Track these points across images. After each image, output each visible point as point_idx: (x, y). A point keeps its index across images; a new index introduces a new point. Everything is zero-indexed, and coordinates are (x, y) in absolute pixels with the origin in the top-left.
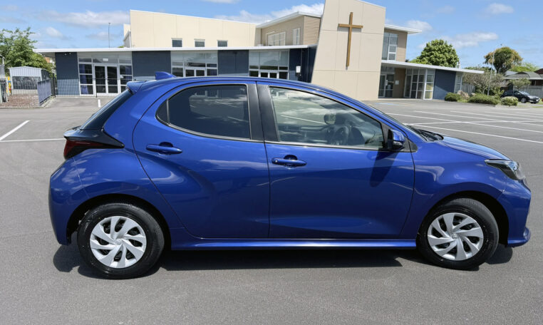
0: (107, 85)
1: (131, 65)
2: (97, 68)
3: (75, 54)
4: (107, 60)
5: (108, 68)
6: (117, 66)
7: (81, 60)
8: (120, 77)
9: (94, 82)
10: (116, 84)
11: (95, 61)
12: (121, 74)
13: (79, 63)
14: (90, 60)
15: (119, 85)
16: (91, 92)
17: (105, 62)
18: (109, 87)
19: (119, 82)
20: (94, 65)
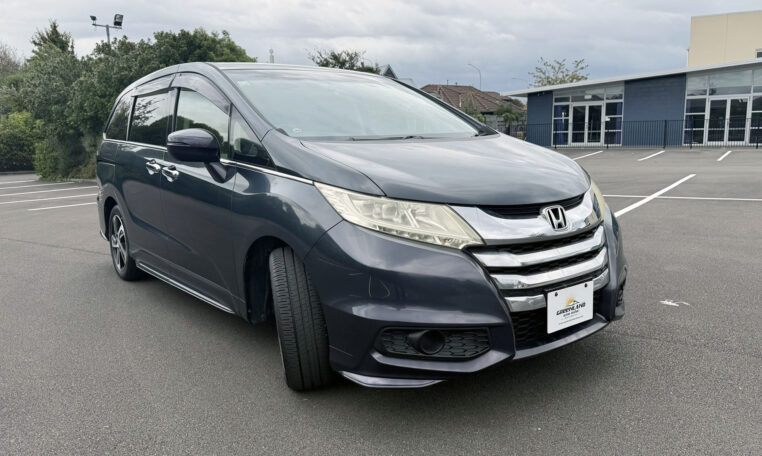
0: (586, 131)
1: (622, 101)
2: (576, 109)
3: (550, 93)
4: (590, 97)
5: (591, 108)
6: (603, 104)
7: (557, 100)
8: (605, 118)
9: (570, 127)
10: (600, 129)
11: (575, 99)
12: (607, 114)
13: (555, 104)
14: (567, 99)
15: (603, 131)
16: (566, 142)
17: (587, 100)
18: (589, 134)
19: (603, 126)
20: (572, 105)
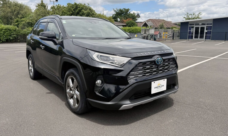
1: (212, 25)
3: (188, 23)
5: (201, 27)
6: (205, 26)
8: (205, 31)
9: (194, 33)
10: (204, 34)
11: (196, 25)
13: (189, 26)
14: (193, 25)
16: (192, 38)
17: (200, 25)
18: (200, 36)
